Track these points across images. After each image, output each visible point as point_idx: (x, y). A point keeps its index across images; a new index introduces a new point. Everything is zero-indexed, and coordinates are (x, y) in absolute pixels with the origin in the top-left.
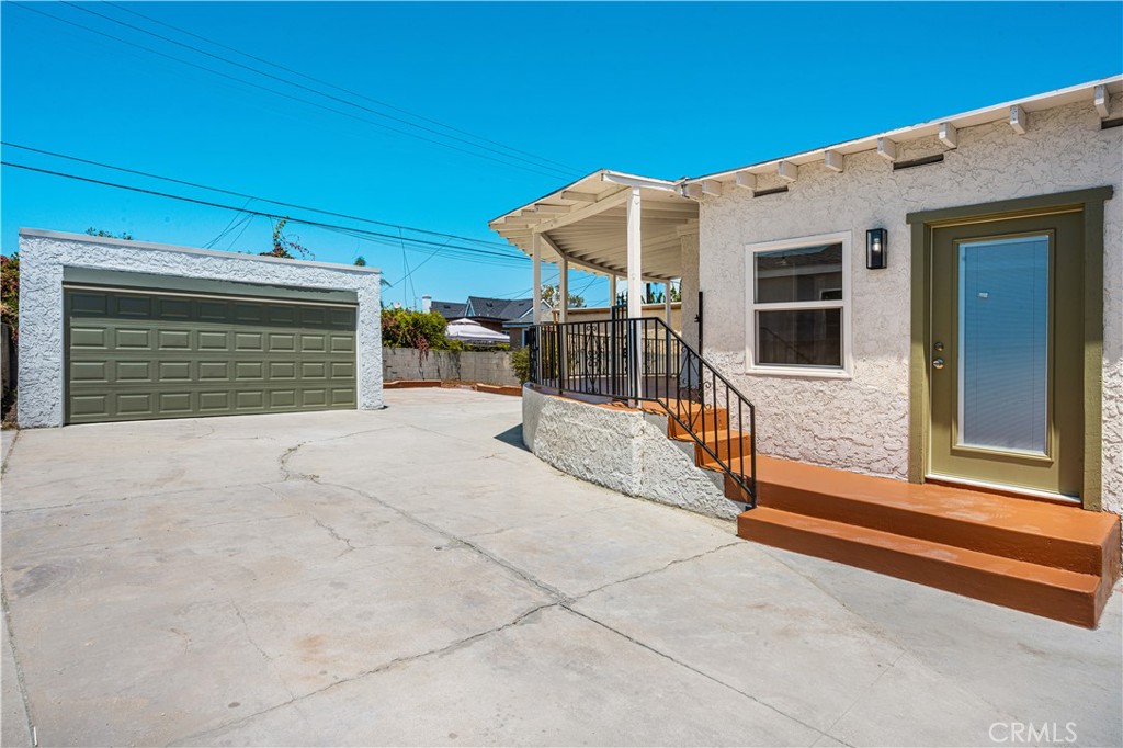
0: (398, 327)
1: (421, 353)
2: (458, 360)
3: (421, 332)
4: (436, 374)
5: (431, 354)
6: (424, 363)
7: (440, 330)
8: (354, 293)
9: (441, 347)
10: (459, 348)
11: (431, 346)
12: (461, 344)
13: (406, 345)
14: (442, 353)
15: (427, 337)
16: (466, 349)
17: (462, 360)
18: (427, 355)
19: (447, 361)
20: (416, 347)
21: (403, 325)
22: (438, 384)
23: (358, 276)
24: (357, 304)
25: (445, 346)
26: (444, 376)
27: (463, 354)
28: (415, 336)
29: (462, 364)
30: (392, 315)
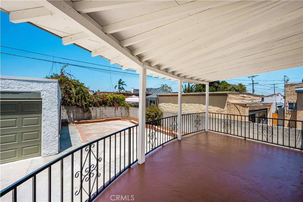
0: (108, 100)
1: (116, 108)
2: (128, 110)
3: (116, 101)
4: (121, 115)
5: (119, 108)
6: (116, 111)
7: (123, 100)
8: (39, 93)
9: (123, 106)
10: (129, 106)
11: (119, 106)
12: (130, 105)
13: (110, 106)
14: (123, 108)
15: (118, 103)
16: (132, 106)
17: (130, 110)
18: (117, 109)
19: (125, 110)
20: (114, 106)
21: (109, 99)
22: (120, 119)
23: (41, 84)
24: (41, 99)
25: (124, 105)
26: (123, 115)
27: (130, 108)
28: (114, 103)
29: (130, 111)
30: (106, 96)
